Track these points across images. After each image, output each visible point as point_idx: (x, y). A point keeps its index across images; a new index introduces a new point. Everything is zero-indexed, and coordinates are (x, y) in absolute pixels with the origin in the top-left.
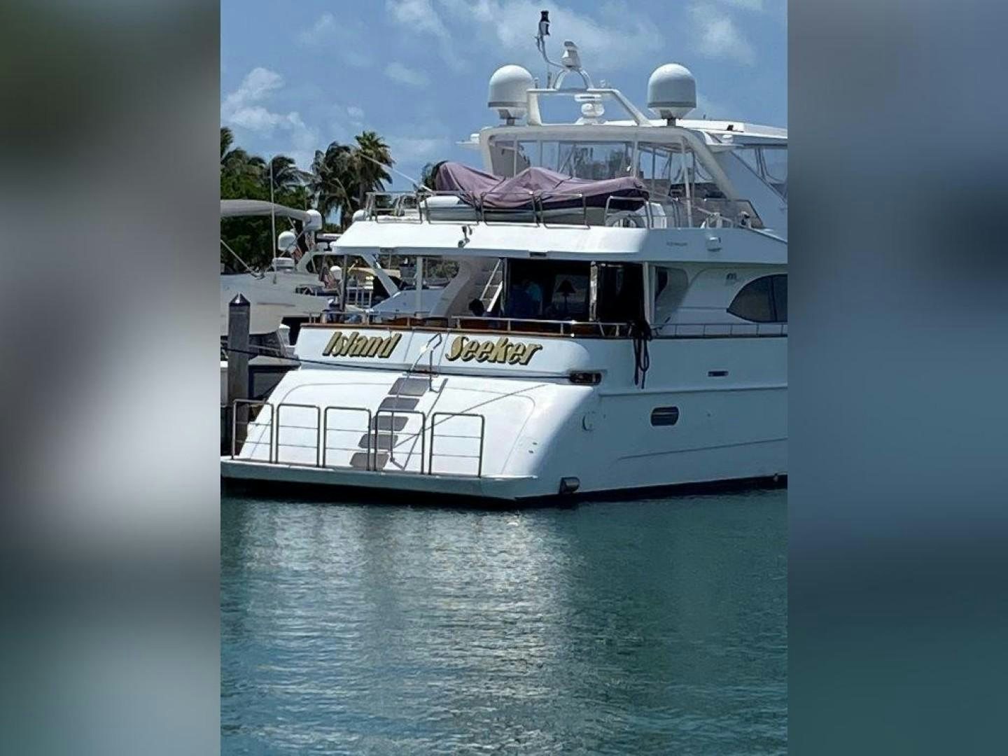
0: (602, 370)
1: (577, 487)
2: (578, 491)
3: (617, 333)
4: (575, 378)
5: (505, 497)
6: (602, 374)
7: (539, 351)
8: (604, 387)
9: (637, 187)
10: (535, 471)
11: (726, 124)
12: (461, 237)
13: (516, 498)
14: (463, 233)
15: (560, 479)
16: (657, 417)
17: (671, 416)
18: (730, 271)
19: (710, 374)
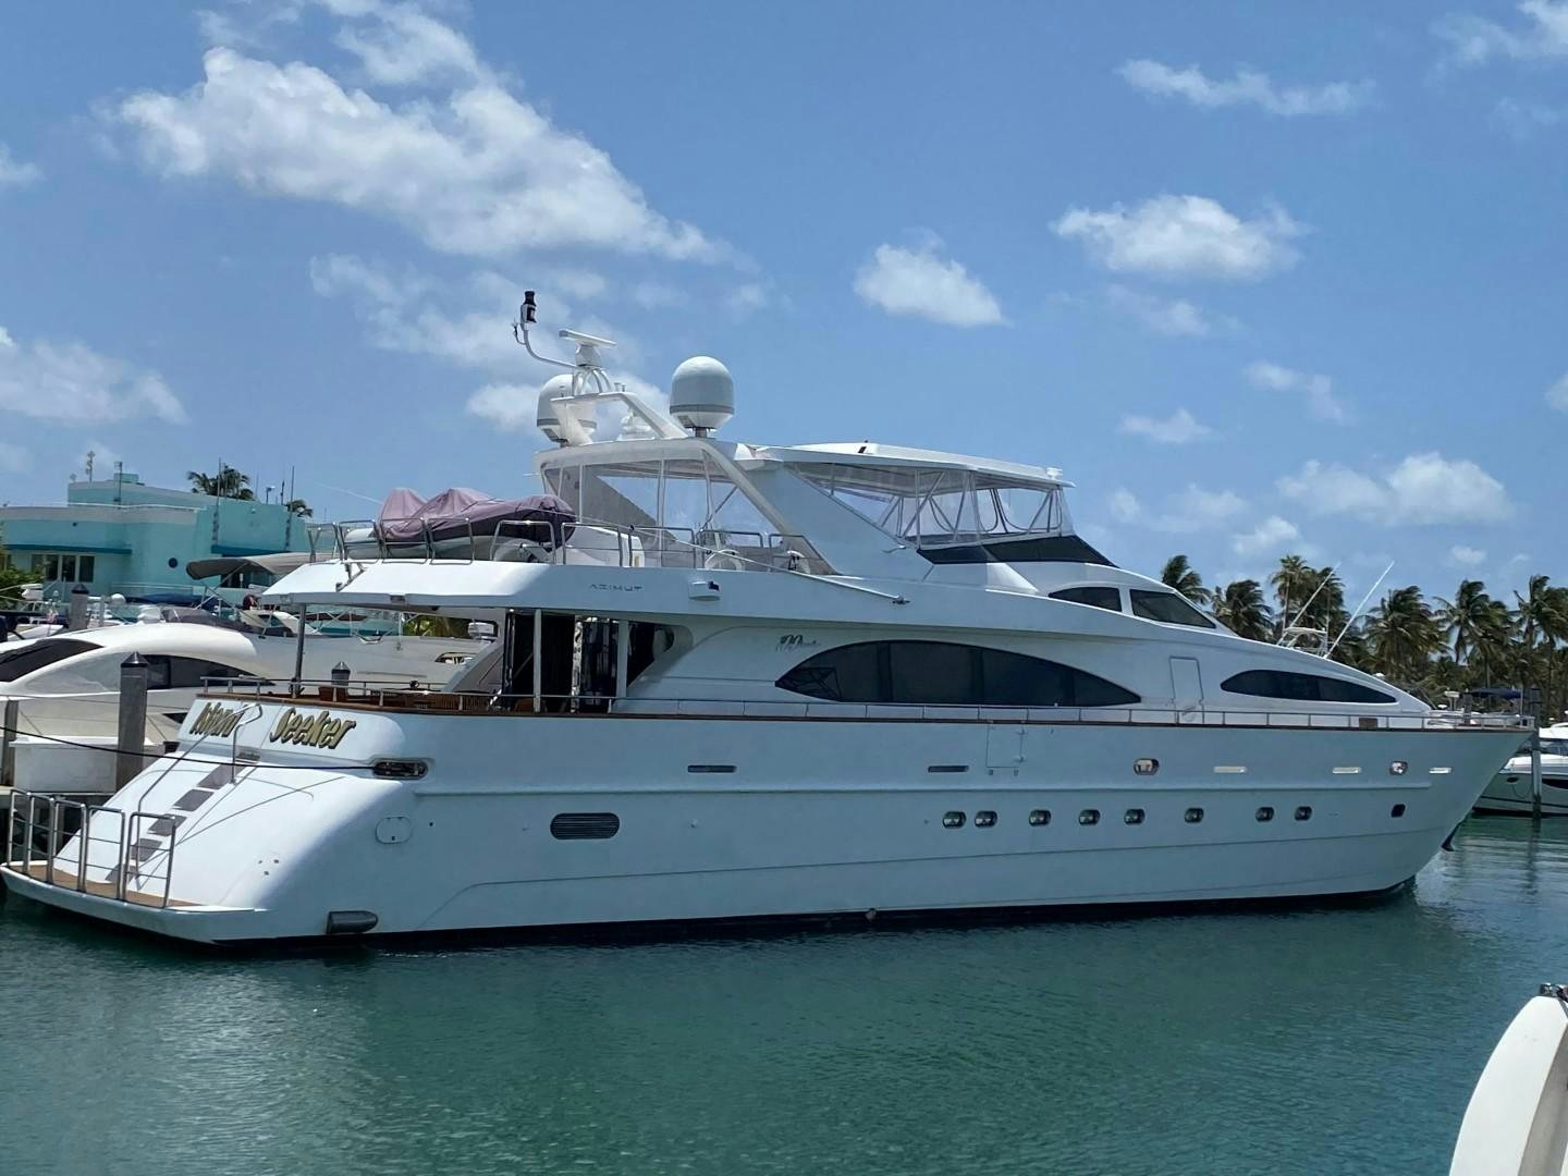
0: (429, 759)
1: (373, 925)
2: (373, 931)
3: (461, 707)
4: (381, 769)
5: (196, 938)
6: (429, 765)
7: (352, 730)
8: (426, 784)
9: (545, 509)
10: (261, 903)
11: (859, 446)
12: (344, 578)
13: (215, 941)
14: (347, 573)
15: (327, 913)
16: (566, 827)
17: (601, 826)
18: (790, 632)
19: (693, 769)
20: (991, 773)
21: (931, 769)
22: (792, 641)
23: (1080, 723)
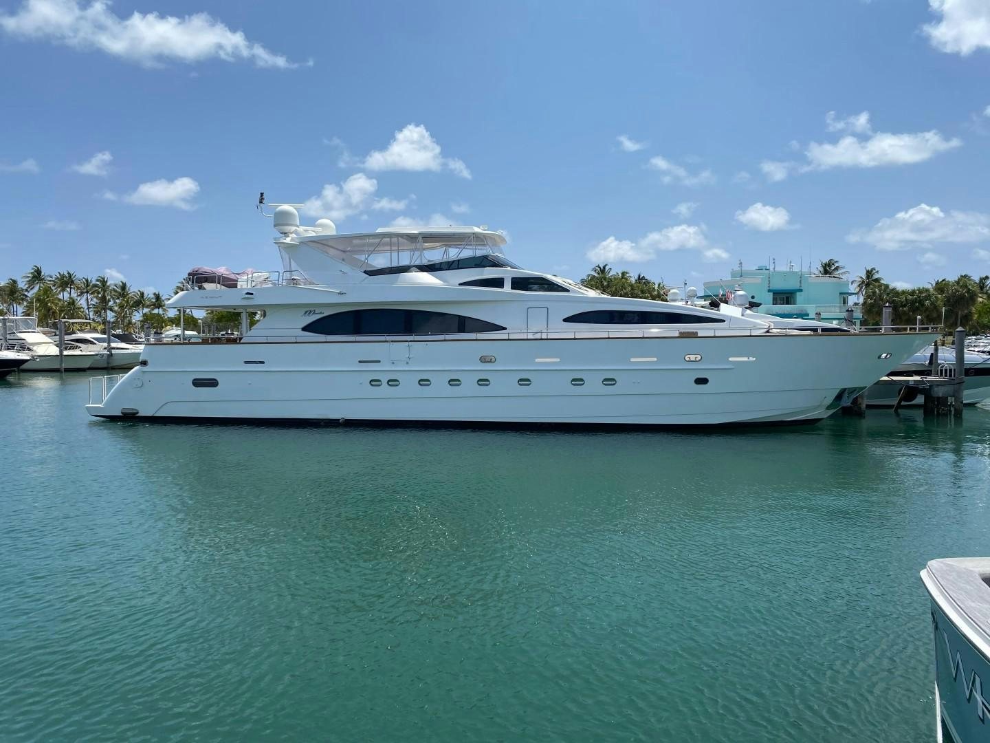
1: (137, 413)
2: (138, 415)
6: (148, 361)
15: (121, 408)
16: (198, 383)
17: (212, 383)
18: (309, 309)
19: (246, 362)
20: (393, 363)
21: (360, 362)
22: (310, 313)
23: (445, 340)
